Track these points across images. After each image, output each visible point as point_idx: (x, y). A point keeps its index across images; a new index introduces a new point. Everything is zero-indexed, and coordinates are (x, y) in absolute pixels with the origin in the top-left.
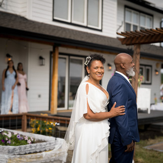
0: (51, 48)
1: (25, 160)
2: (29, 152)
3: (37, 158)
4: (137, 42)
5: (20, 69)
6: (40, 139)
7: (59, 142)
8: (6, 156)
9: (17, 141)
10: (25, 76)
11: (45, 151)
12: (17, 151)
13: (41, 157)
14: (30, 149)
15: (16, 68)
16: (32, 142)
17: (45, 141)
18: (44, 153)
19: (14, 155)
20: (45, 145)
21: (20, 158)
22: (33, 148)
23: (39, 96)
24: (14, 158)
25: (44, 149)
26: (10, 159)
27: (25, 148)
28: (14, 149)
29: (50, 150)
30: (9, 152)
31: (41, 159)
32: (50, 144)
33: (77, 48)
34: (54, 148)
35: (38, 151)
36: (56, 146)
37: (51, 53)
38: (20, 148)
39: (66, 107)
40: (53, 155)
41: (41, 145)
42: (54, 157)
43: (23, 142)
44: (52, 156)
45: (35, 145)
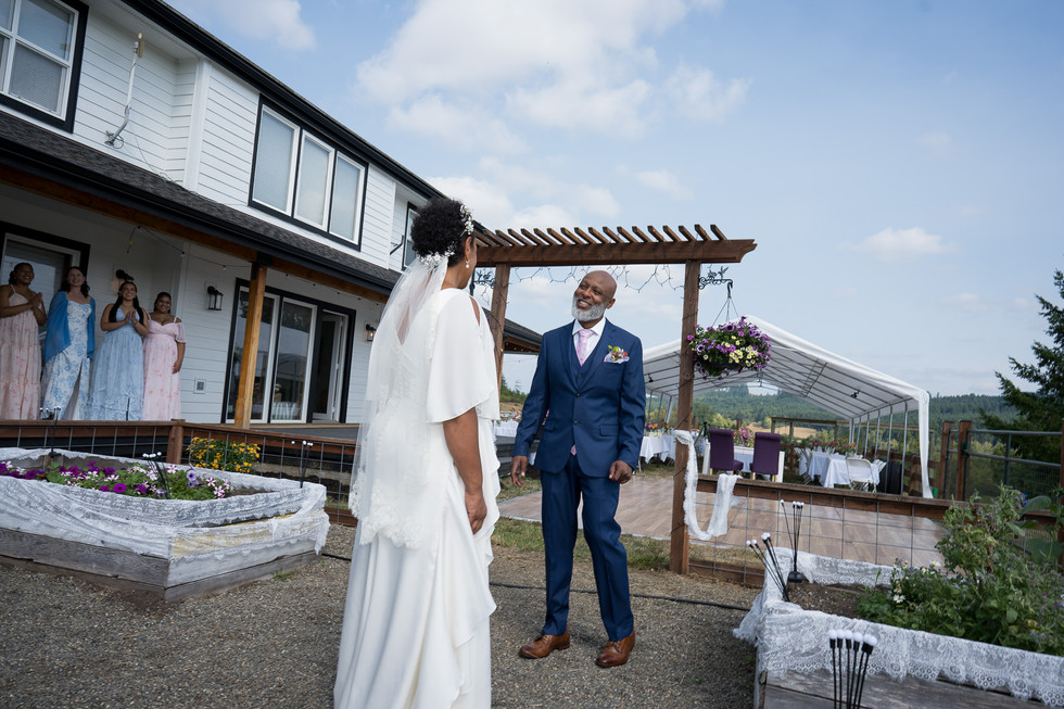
0: (244, 269)
1: (222, 542)
2: (234, 518)
3: (254, 535)
4: (506, 259)
5: (163, 309)
6: (247, 485)
7: (313, 492)
8: (169, 530)
9: (181, 488)
10: (171, 327)
11: (277, 515)
12: (203, 516)
13: (266, 533)
14: (238, 510)
15: (147, 305)
16: (227, 494)
17: (262, 491)
18: (274, 522)
19: (194, 526)
20: (276, 499)
21: (209, 535)
22: (247, 507)
23: (200, 386)
24: (193, 535)
25: (273, 511)
26: (181, 538)
27: (226, 508)
28: (195, 508)
29: (290, 513)
30: (180, 518)
31: (266, 539)
32: (290, 496)
33: (309, 275)
34: (300, 508)
35: (259, 515)
36: (305, 504)
37: (240, 282)
38: (212, 508)
39: (264, 420)
40: (297, 527)
41: (267, 500)
42: (297, 534)
43: (198, 492)
44: (294, 530)
45: (252, 497)
